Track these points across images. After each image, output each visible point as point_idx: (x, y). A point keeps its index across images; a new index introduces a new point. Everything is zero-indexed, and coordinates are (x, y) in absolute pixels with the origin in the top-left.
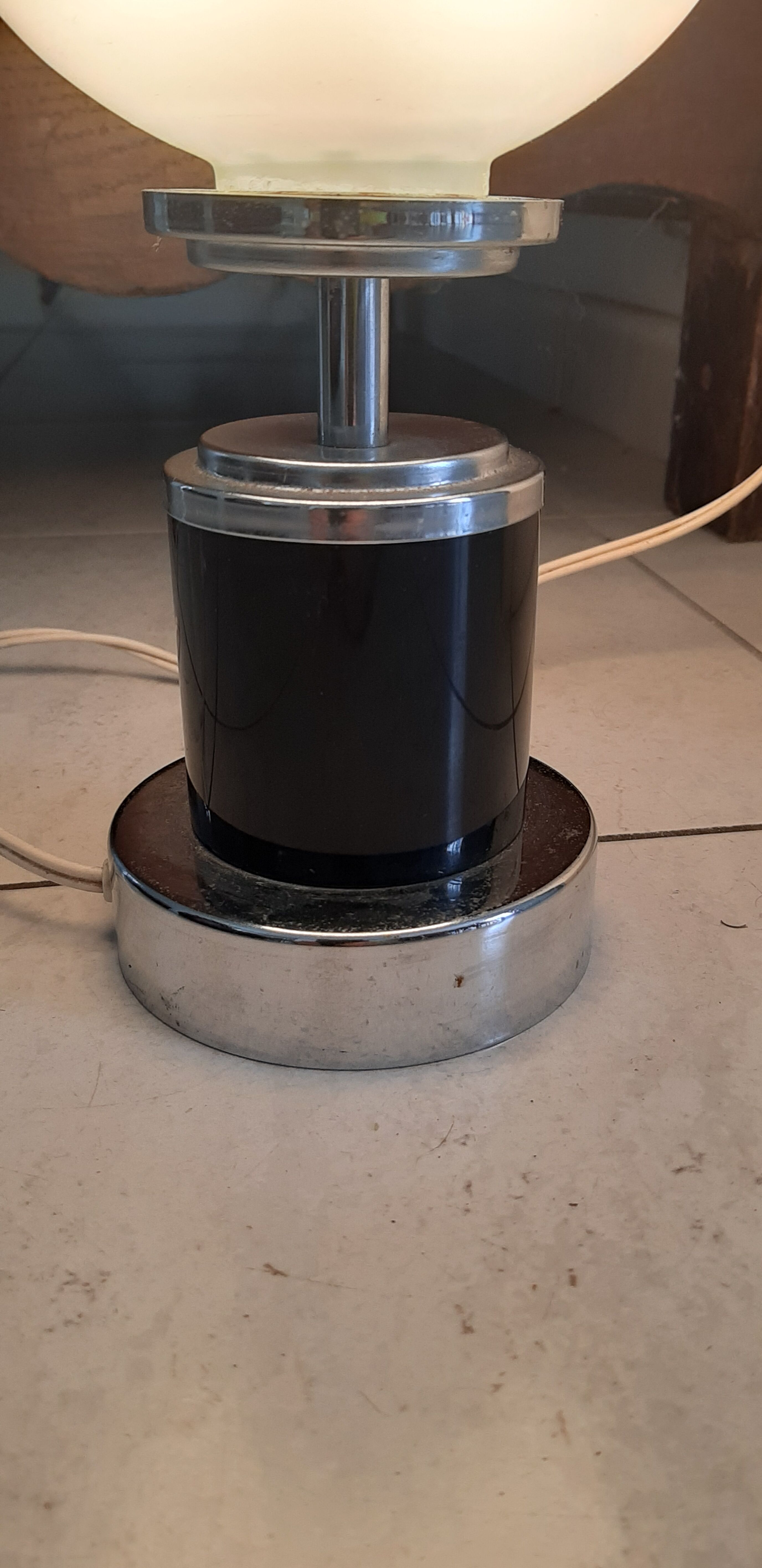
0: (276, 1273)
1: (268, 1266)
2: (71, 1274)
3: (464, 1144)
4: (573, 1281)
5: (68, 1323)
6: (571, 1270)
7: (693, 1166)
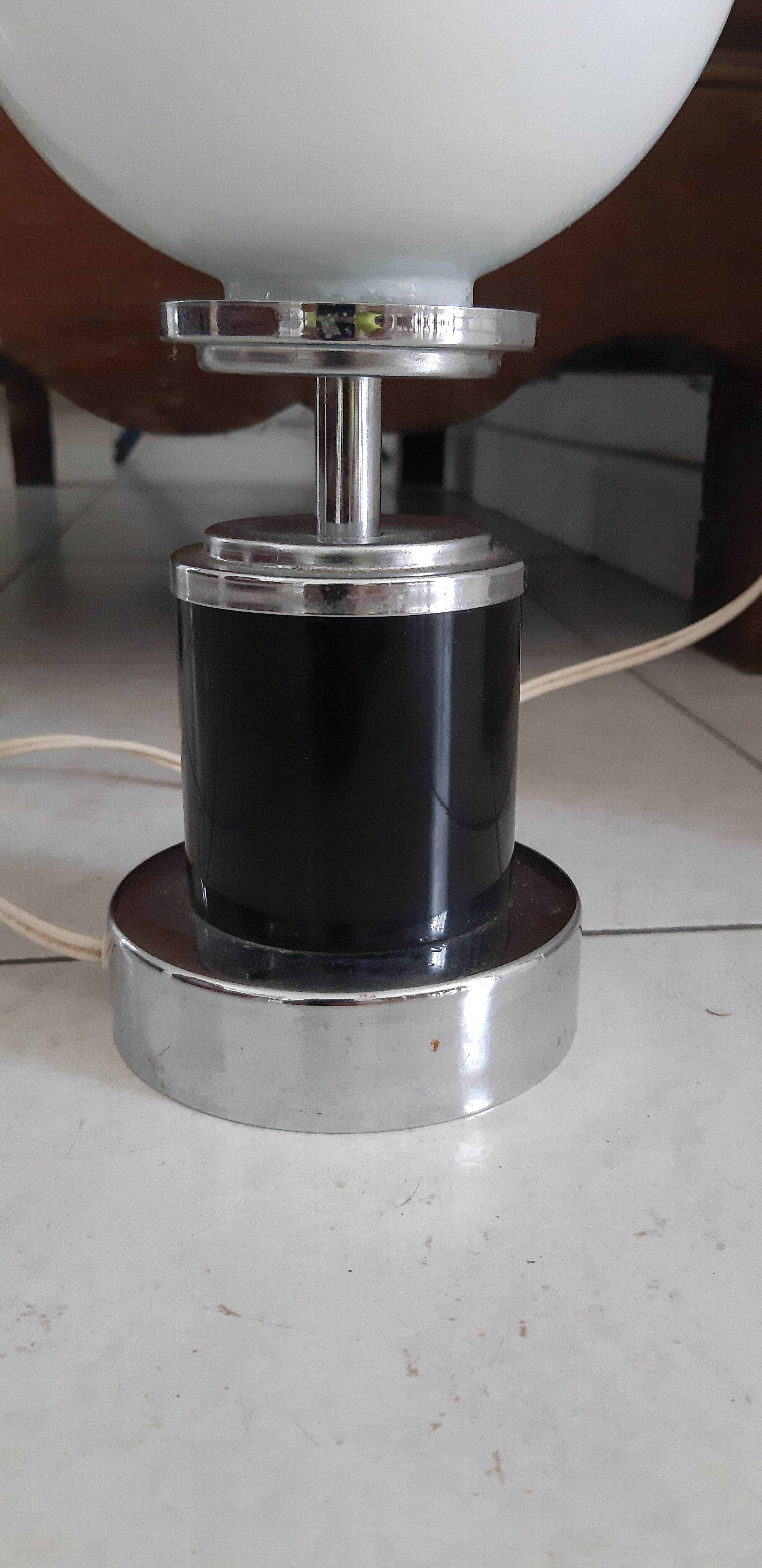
0: (229, 1313)
1: (222, 1307)
2: (29, 1307)
3: (429, 1203)
4: (523, 1332)
5: (20, 1349)
6: (522, 1322)
7: (656, 1231)
